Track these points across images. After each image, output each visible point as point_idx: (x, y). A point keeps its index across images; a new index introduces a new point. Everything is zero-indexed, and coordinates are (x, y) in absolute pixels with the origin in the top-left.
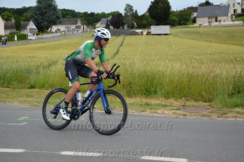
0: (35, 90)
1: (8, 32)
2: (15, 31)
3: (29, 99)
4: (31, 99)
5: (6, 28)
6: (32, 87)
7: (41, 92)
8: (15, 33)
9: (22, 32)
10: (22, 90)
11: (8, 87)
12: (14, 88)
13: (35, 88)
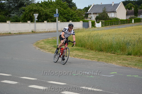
0: (131, 56)
1: (129, 17)
2: (133, 16)
3: (124, 62)
4: (125, 62)
5: (127, 14)
6: (129, 54)
7: (134, 58)
8: (133, 18)
9: (138, 17)
10: (122, 56)
11: (114, 54)
12: (117, 54)
13: (131, 55)
